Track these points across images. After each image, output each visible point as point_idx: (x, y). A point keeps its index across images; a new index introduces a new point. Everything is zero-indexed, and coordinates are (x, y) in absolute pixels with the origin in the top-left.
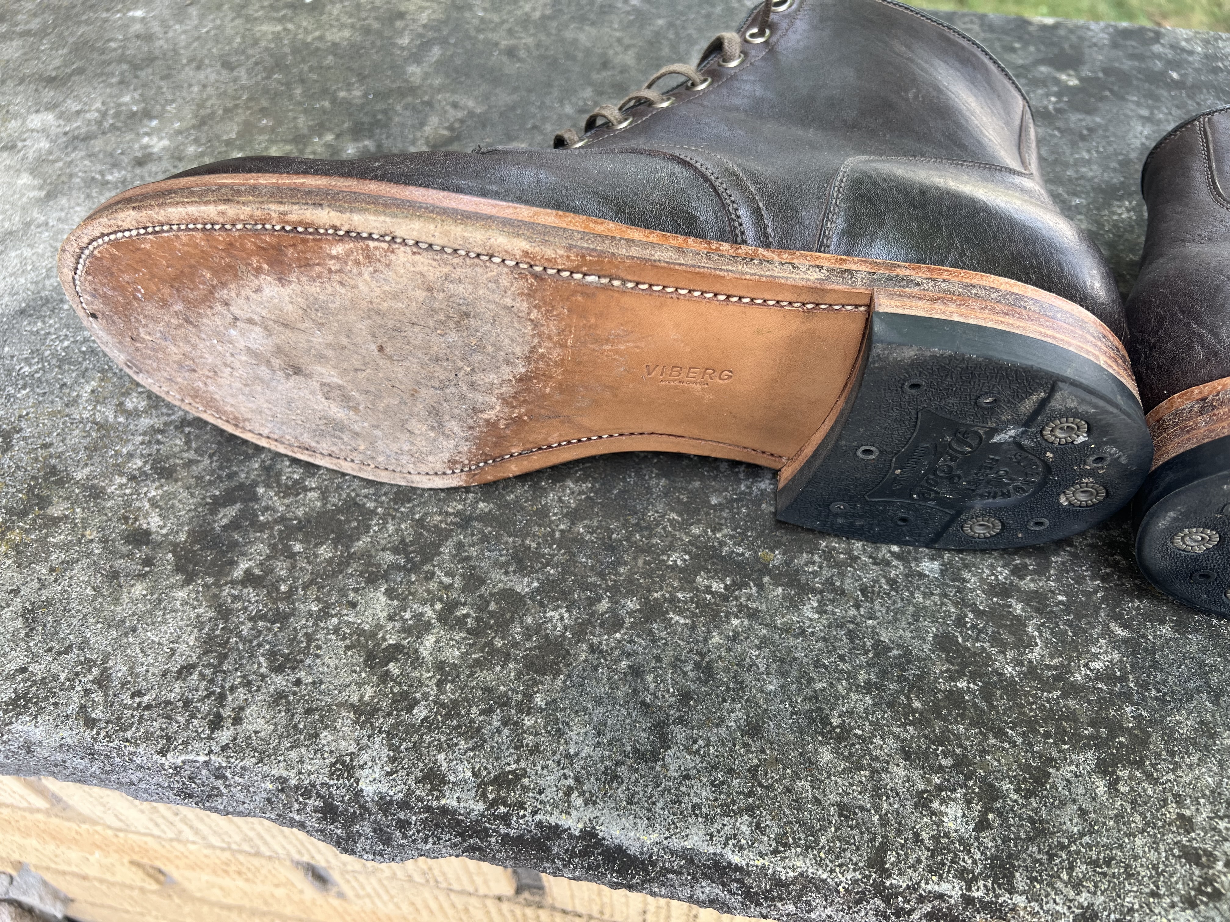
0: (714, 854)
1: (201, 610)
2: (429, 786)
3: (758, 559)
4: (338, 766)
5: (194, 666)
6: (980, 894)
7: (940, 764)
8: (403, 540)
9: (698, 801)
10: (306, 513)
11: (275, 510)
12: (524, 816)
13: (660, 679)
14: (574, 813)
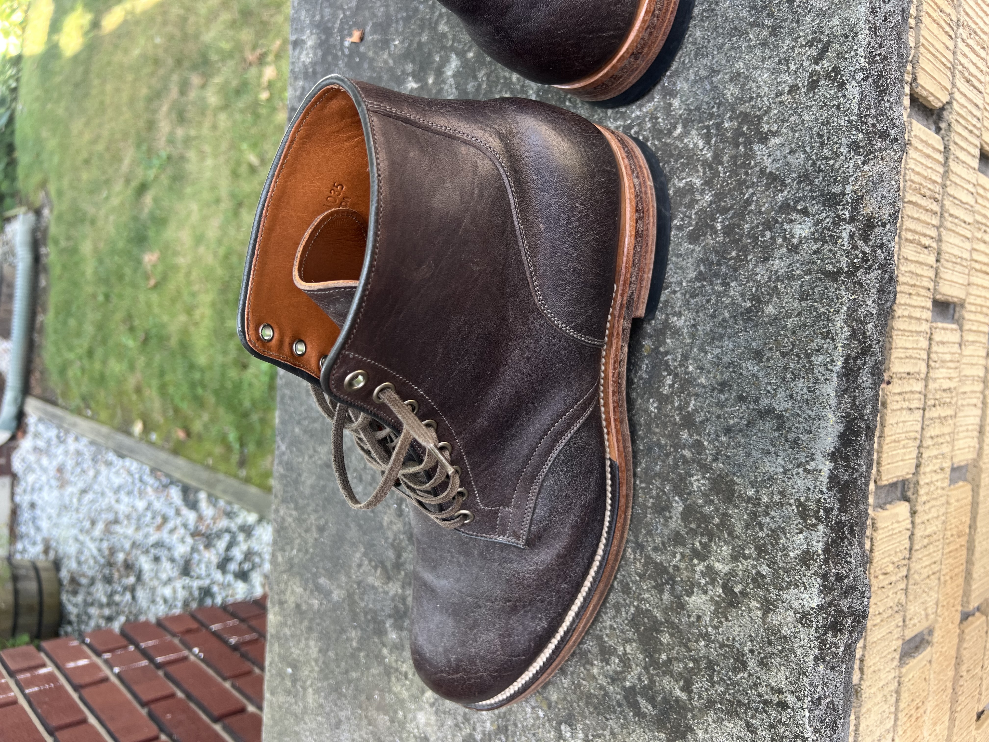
0: (838, 377)
1: (710, 720)
2: (811, 562)
3: (649, 355)
4: (803, 622)
5: (747, 723)
6: (847, 213)
7: (771, 239)
8: (654, 587)
9: (805, 389)
10: (641, 653)
11: (640, 674)
12: (825, 499)
13: (731, 415)
14: (820, 467)
